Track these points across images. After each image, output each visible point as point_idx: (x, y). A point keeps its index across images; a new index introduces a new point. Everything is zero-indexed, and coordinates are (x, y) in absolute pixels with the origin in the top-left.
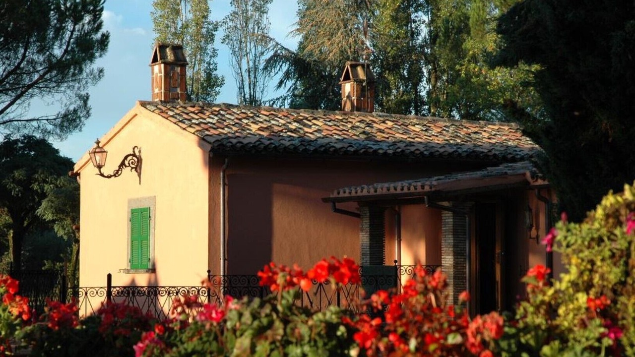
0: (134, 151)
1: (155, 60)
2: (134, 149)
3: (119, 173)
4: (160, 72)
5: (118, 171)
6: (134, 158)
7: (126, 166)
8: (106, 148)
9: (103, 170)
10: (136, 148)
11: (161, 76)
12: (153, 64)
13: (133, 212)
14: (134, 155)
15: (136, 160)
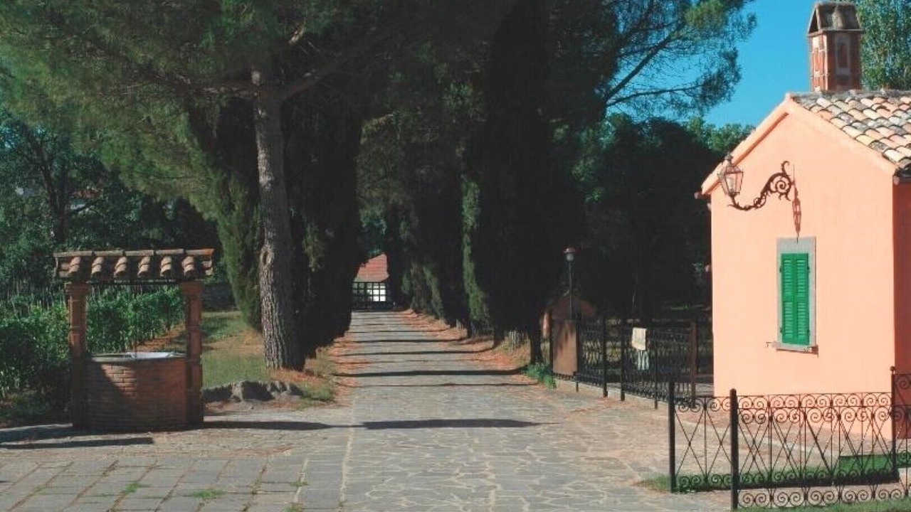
0: (783, 169)
1: (814, 28)
2: (783, 165)
3: (762, 203)
4: (822, 46)
5: (760, 200)
6: (784, 179)
7: (772, 192)
8: (741, 166)
9: (737, 199)
10: (786, 165)
11: (824, 52)
12: (813, 34)
13: (784, 258)
14: (784, 174)
15: (787, 182)
